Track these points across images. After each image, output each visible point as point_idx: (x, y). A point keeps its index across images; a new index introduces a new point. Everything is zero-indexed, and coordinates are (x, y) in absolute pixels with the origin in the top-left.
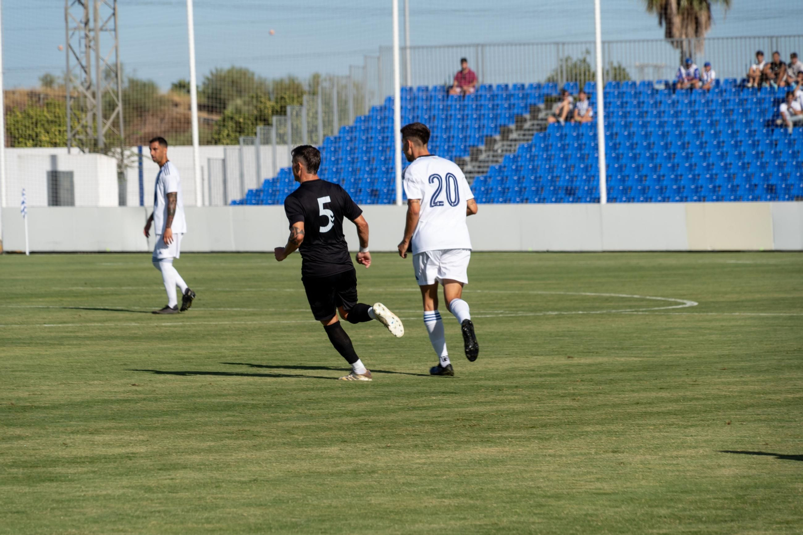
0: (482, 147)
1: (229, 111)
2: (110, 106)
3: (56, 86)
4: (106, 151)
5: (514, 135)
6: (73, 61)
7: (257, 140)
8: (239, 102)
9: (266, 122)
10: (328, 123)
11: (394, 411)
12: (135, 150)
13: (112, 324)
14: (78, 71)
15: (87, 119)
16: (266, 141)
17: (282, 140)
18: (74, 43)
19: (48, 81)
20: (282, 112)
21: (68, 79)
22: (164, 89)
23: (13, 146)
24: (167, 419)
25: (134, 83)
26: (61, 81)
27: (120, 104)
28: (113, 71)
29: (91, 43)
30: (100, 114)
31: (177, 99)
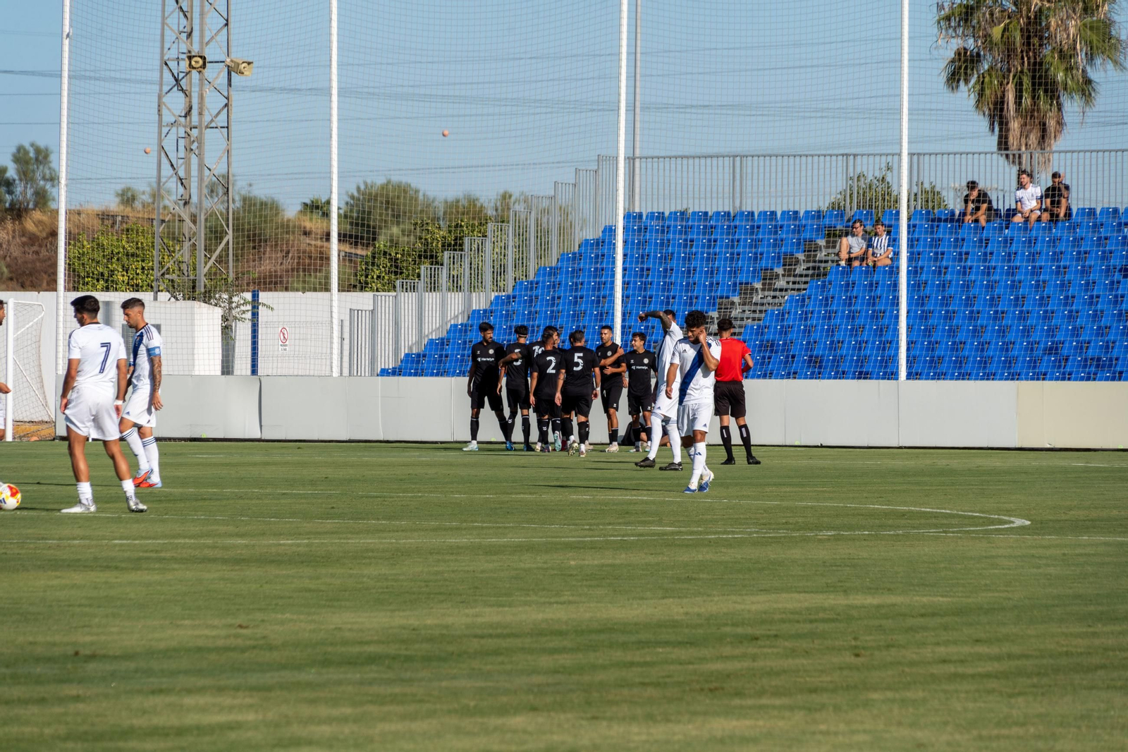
0: (736, 299)
1: (382, 243)
2: (215, 234)
3: (138, 205)
4: (207, 297)
5: (781, 283)
6: (167, 170)
7: (421, 285)
8: (395, 230)
9: (434, 260)
10: (520, 262)
11: (604, 667)
12: (248, 296)
13: (209, 541)
14: (172, 184)
15: (184, 253)
16: (433, 287)
17: (456, 286)
18: (169, 144)
19: (128, 198)
20: (457, 245)
21: (157, 195)
22: (291, 211)
23: (76, 288)
24: (287, 676)
25: (248, 202)
26: (146, 198)
27: (230, 232)
28: (223, 185)
29: (193, 145)
30: (201, 245)
31: (308, 225)
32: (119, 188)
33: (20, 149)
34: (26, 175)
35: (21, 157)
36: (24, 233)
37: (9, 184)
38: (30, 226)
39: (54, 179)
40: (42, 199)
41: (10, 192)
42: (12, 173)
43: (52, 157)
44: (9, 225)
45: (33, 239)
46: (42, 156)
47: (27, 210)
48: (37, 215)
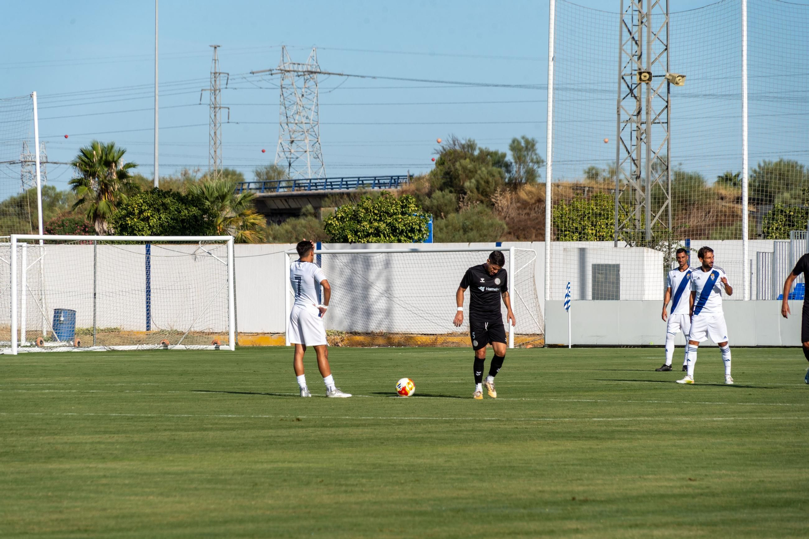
1: (778, 203)
2: (658, 200)
3: (600, 179)
4: (653, 244)
8: (787, 195)
14: (628, 164)
15: (635, 212)
18: (625, 136)
19: (593, 174)
21: (614, 172)
22: (710, 182)
23: (558, 239)
24: (727, 515)
25: (680, 176)
26: (606, 174)
27: (669, 197)
28: (664, 164)
29: (642, 136)
30: (649, 207)
31: (723, 192)
32: (586, 167)
33: (514, 141)
34: (520, 159)
35: (515, 146)
36: (518, 200)
37: (507, 166)
38: (523, 195)
39: (540, 162)
40: (531, 176)
41: (509, 171)
42: (510, 158)
43: (537, 146)
44: (508, 195)
45: (525, 205)
46: (530, 145)
47: (520, 184)
48: (528, 187)
